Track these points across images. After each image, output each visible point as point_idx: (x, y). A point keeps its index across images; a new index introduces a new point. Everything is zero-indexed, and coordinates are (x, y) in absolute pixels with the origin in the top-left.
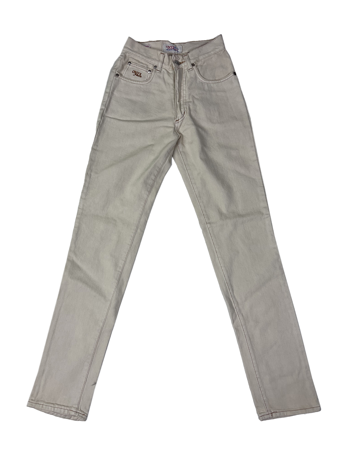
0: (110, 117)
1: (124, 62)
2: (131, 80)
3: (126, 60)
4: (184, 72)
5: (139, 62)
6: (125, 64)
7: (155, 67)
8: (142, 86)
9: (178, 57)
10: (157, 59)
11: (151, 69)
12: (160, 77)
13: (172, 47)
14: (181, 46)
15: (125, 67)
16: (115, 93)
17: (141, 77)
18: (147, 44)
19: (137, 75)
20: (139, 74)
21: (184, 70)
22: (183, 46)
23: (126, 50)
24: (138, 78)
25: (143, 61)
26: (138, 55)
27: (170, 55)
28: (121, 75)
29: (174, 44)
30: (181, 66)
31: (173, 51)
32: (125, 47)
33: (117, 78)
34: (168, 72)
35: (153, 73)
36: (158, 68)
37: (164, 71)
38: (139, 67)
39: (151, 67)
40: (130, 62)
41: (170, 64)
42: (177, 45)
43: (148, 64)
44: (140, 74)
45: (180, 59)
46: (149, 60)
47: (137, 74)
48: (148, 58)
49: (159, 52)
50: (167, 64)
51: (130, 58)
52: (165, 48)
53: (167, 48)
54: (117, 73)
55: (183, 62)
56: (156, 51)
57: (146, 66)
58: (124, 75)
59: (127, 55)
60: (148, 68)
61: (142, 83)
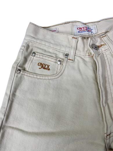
0: (13, 128)
1: (26, 54)
2: (37, 74)
3: (29, 50)
4: (106, 58)
5: (45, 51)
6: (29, 55)
7: (67, 55)
8: (51, 82)
9: (96, 40)
10: (68, 45)
11: (61, 59)
12: (73, 68)
13: (85, 28)
14: (95, 26)
15: (29, 60)
16: (18, 93)
17: (49, 70)
18: (54, 28)
19: (44, 68)
20: (46, 66)
21: (105, 56)
22: (97, 26)
23: (28, 38)
24: (45, 72)
25: (51, 51)
26: (43, 43)
27: (84, 38)
28: (24, 70)
29: (85, 24)
30: (101, 51)
31: (86, 33)
32: (26, 35)
33: (19, 75)
34: (84, 60)
35: (64, 64)
36: (71, 57)
37: (78, 60)
38: (47, 58)
39: (61, 56)
40: (34, 53)
41: (86, 49)
42: (89, 25)
43: (57, 53)
44: (48, 66)
45: (97, 42)
46: (58, 48)
47: (43, 66)
48: (57, 45)
49: (70, 37)
50: (81, 49)
51: (34, 48)
52: (76, 31)
53: (79, 30)
54: (19, 68)
55: (101, 45)
56: (65, 35)
57: (54, 56)
58: (27, 69)
59: (30, 44)
60: (57, 57)
61: (51, 78)
